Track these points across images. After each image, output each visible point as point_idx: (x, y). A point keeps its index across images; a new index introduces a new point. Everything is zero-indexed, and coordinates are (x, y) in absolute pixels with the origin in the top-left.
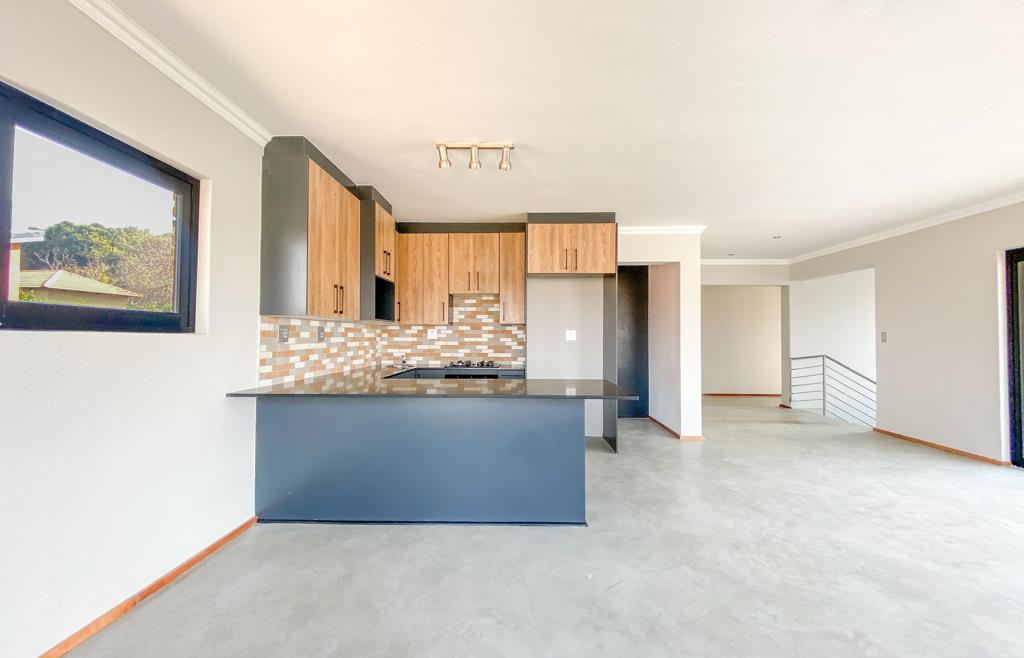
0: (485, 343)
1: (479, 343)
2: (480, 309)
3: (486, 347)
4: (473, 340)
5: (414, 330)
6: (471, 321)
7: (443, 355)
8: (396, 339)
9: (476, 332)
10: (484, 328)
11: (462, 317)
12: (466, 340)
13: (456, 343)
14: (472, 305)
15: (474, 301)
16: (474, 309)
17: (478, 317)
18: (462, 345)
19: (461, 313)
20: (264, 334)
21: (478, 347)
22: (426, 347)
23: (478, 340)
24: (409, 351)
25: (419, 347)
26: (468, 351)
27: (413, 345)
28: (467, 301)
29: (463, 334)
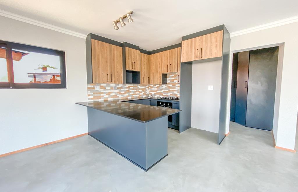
0: (176, 91)
1: (175, 91)
2: (175, 78)
3: (177, 92)
4: (173, 89)
5: (157, 86)
6: (172, 82)
7: (164, 94)
8: (152, 89)
9: (174, 86)
10: (176, 85)
11: (170, 81)
12: (171, 89)
13: (168, 91)
14: (173, 77)
15: (173, 75)
16: (173, 78)
17: (175, 81)
18: (170, 91)
19: (169, 80)
20: (88, 88)
21: (174, 92)
22: (159, 92)
23: (175, 89)
24: (155, 93)
25: (158, 92)
26: (171, 93)
27: (156, 91)
28: (171, 76)
29: (170, 87)
